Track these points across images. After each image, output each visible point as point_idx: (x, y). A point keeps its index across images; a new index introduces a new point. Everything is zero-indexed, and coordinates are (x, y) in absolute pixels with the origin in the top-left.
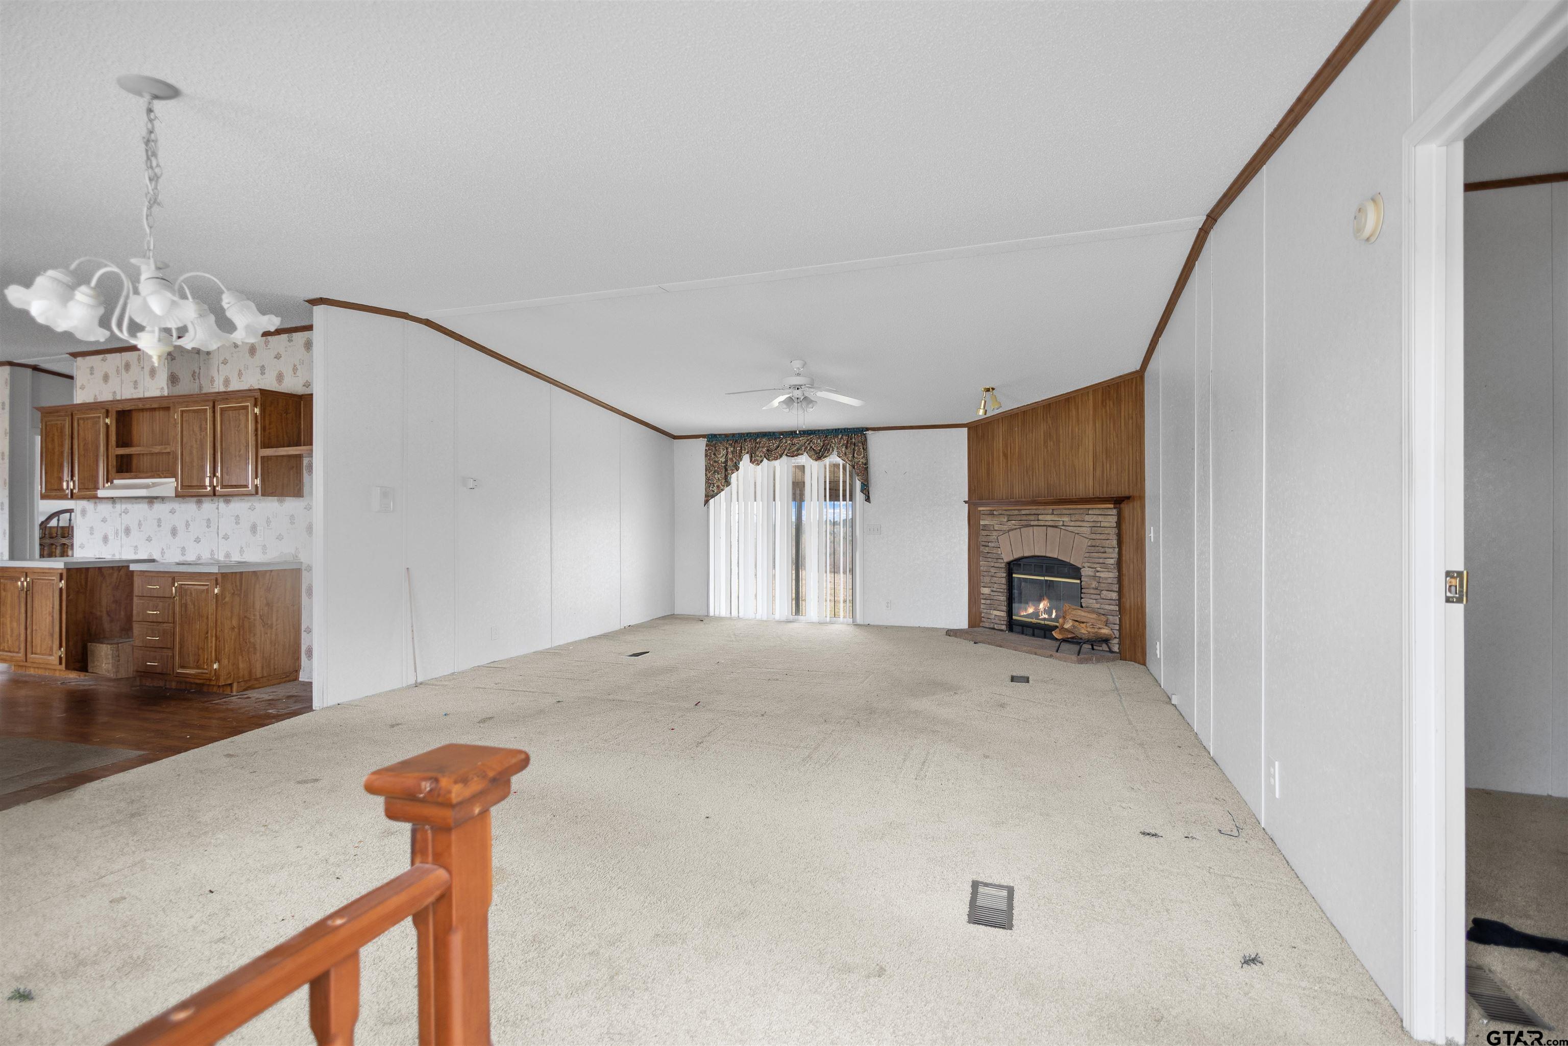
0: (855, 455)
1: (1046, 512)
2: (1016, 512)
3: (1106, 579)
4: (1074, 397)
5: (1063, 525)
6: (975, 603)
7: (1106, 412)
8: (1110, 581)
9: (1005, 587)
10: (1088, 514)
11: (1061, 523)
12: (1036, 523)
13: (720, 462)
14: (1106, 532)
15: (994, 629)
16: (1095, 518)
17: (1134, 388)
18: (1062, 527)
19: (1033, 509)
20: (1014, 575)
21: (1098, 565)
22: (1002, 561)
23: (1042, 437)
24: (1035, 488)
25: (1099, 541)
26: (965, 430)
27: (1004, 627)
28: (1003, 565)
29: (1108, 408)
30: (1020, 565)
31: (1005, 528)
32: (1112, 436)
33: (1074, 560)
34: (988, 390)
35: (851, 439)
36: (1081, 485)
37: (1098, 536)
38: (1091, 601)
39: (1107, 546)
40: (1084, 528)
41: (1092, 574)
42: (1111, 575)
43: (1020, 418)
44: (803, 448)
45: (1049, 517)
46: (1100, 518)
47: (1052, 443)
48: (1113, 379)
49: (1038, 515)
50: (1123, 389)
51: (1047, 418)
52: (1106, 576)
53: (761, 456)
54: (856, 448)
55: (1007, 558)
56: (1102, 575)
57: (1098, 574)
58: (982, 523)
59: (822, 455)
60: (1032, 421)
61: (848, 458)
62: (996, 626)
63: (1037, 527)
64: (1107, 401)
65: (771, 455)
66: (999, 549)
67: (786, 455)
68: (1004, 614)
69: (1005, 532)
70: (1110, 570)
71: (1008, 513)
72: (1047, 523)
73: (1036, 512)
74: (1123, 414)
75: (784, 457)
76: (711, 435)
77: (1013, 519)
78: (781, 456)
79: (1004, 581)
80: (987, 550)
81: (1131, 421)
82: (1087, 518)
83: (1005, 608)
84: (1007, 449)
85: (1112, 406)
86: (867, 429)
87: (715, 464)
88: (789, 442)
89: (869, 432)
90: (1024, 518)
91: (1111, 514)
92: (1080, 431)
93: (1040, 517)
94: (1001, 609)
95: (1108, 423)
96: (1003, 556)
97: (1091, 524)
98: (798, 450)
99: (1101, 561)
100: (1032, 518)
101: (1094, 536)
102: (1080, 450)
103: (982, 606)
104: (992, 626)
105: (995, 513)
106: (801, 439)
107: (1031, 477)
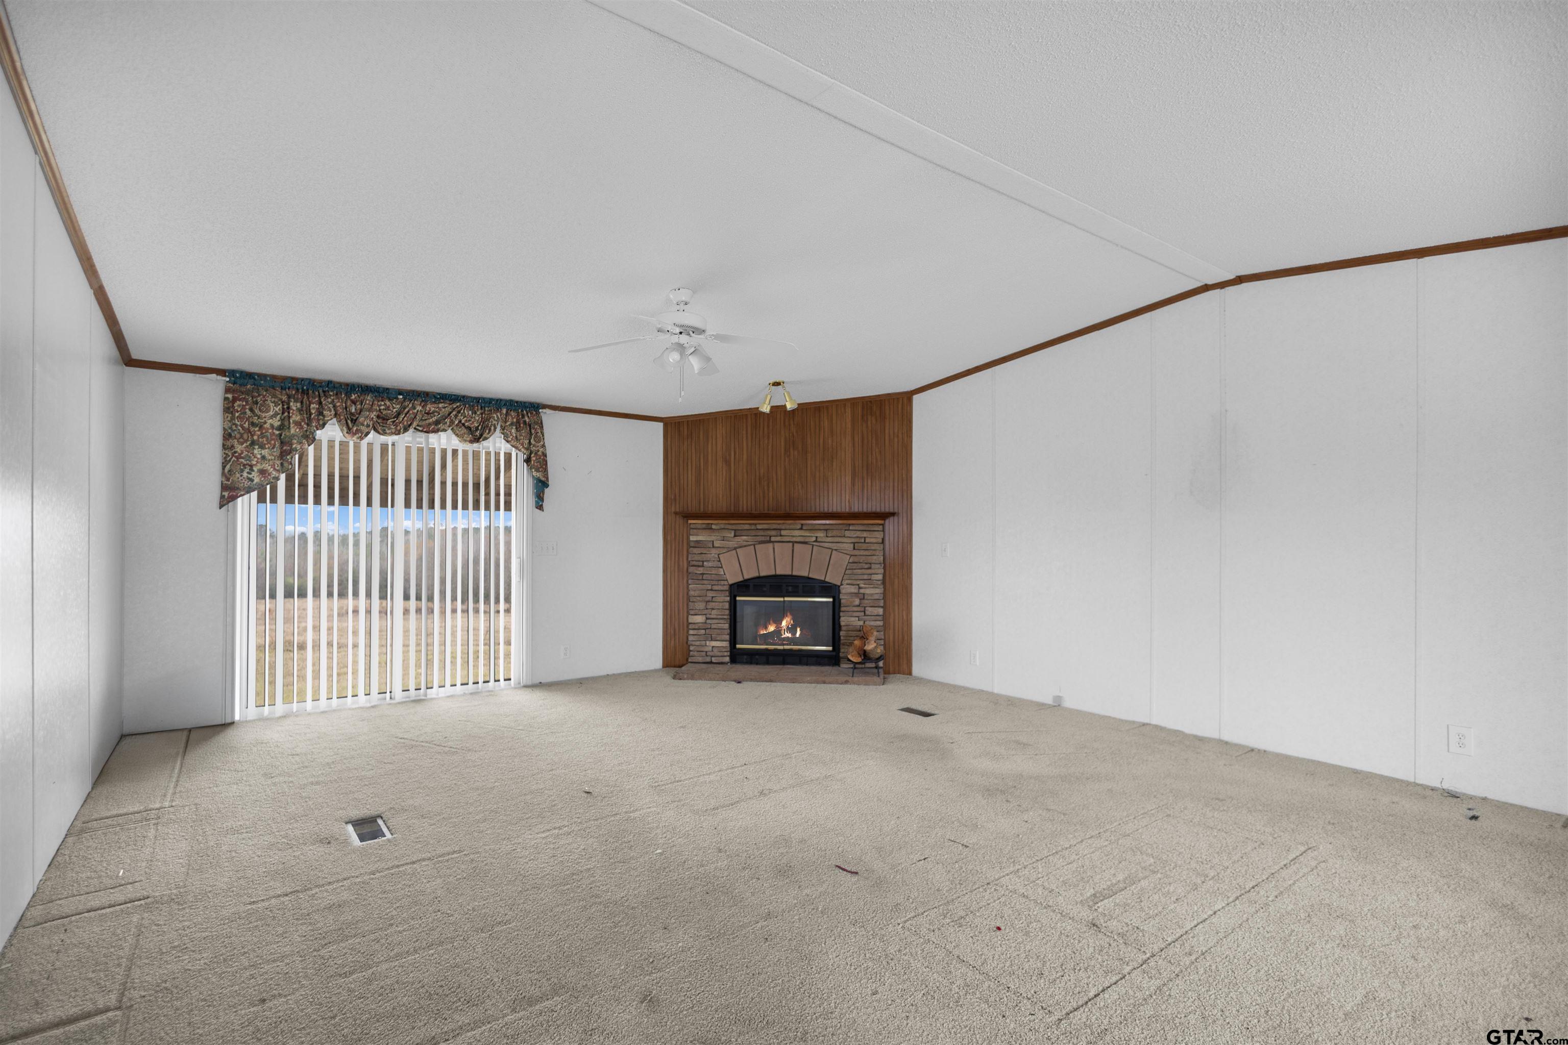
0: (532, 441)
1: (792, 527)
2: (747, 527)
3: (872, 595)
4: (827, 407)
5: (816, 541)
6: (675, 634)
7: (867, 427)
8: (876, 597)
9: (727, 612)
10: (849, 530)
11: (814, 539)
12: (778, 539)
13: (267, 426)
14: (873, 548)
15: (711, 663)
16: (858, 534)
17: (900, 406)
18: (814, 543)
19: (774, 523)
20: (738, 598)
21: (862, 582)
22: (726, 583)
23: (783, 444)
24: (771, 499)
25: (864, 557)
26: (660, 426)
27: (727, 659)
28: (727, 588)
29: (869, 423)
30: (749, 585)
31: (732, 544)
32: (874, 453)
33: (832, 578)
34: (777, 384)
35: (523, 416)
36: (835, 500)
37: (862, 553)
38: (853, 619)
39: (873, 561)
40: (845, 544)
41: (856, 591)
42: (878, 591)
43: (749, 420)
44: (448, 421)
45: (797, 533)
46: (865, 534)
47: (796, 453)
48: (879, 395)
49: (780, 530)
50: (887, 407)
51: (790, 425)
52: (872, 592)
53: (368, 426)
54: (533, 431)
55: (734, 577)
56: (868, 591)
57: (862, 591)
58: (692, 538)
59: (481, 435)
60: (768, 426)
61: (522, 444)
62: (714, 660)
63: (780, 544)
64: (869, 417)
65: (382, 424)
66: (721, 570)
67: (415, 428)
68: (726, 644)
69: (730, 550)
70: (876, 586)
71: (734, 527)
72: (794, 539)
73: (779, 527)
74: (887, 431)
75: (411, 430)
76: (242, 372)
77: (743, 534)
78: (406, 430)
79: (727, 606)
80: (700, 570)
81: (896, 440)
82: (847, 533)
83: (727, 637)
84: (730, 455)
85: (874, 421)
86: (545, 406)
87: (252, 429)
88: (419, 408)
89: (548, 411)
90: (761, 533)
91: (877, 529)
92: (834, 444)
93: (783, 533)
94: (723, 639)
95: (870, 439)
96: (728, 576)
97: (853, 540)
98: (437, 423)
99: (866, 577)
100: (773, 533)
101: (856, 552)
102: (834, 464)
103: (691, 638)
104: (708, 659)
105: (714, 527)
106: (441, 405)
107: (766, 488)
